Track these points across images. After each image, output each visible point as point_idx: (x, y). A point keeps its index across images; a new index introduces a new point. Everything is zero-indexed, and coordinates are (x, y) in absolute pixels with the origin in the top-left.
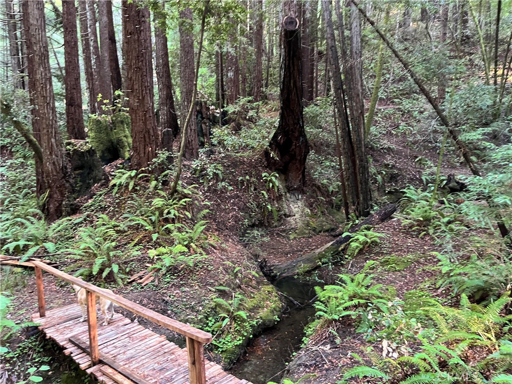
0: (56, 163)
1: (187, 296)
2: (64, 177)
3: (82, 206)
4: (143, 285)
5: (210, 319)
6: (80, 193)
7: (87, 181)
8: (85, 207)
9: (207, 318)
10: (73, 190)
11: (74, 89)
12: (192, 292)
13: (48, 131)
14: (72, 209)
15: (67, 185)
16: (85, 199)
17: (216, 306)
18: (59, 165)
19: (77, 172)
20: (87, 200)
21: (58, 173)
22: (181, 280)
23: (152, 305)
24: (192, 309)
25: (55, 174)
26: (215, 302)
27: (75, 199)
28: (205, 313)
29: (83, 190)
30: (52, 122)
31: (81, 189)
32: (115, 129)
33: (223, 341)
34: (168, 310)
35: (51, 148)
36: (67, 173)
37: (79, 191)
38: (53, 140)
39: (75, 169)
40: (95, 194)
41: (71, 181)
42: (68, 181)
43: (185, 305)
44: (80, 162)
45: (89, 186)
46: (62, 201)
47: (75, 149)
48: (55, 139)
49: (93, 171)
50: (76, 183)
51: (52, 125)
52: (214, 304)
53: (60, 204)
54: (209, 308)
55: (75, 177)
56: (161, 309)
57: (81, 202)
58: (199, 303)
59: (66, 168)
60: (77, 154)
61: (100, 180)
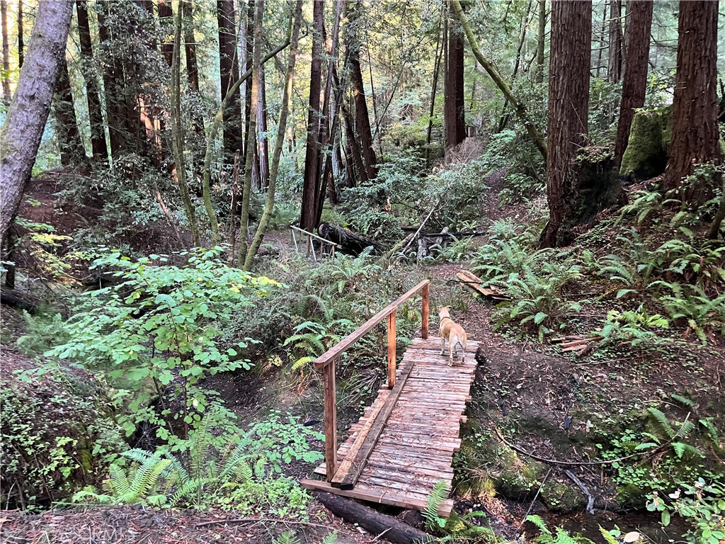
0: (557, 177)
1: (614, 386)
2: (563, 197)
3: (577, 236)
4: (564, 350)
5: (628, 431)
6: (580, 219)
7: (593, 204)
8: (580, 239)
9: (624, 428)
10: (573, 214)
11: (636, 72)
12: (624, 384)
13: (554, 136)
14: (565, 238)
15: (567, 206)
16: (584, 228)
17: (647, 418)
18: (561, 179)
19: (584, 191)
20: (586, 229)
21: (557, 190)
22: (621, 363)
23: (553, 377)
24: (608, 406)
25: (554, 191)
26: (650, 412)
27: (572, 226)
28: (623, 419)
29: (585, 216)
30: (560, 124)
31: (583, 213)
32: (664, 129)
33: (631, 471)
34: (570, 392)
35: (555, 158)
36: (569, 191)
37: (580, 217)
38: (558, 148)
39: (581, 186)
40: (598, 223)
41: (572, 201)
42: (567, 202)
43: (600, 397)
44: (589, 177)
45: (594, 211)
46: (558, 227)
47: (585, 160)
48: (561, 146)
49: (606, 190)
50: (578, 205)
51: (559, 129)
52: (646, 414)
53: (555, 231)
54: (635, 416)
55: (579, 197)
56: (561, 387)
57: (579, 232)
58: (624, 403)
59: (569, 184)
60: (588, 167)
61: (612, 204)
